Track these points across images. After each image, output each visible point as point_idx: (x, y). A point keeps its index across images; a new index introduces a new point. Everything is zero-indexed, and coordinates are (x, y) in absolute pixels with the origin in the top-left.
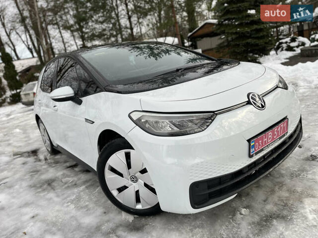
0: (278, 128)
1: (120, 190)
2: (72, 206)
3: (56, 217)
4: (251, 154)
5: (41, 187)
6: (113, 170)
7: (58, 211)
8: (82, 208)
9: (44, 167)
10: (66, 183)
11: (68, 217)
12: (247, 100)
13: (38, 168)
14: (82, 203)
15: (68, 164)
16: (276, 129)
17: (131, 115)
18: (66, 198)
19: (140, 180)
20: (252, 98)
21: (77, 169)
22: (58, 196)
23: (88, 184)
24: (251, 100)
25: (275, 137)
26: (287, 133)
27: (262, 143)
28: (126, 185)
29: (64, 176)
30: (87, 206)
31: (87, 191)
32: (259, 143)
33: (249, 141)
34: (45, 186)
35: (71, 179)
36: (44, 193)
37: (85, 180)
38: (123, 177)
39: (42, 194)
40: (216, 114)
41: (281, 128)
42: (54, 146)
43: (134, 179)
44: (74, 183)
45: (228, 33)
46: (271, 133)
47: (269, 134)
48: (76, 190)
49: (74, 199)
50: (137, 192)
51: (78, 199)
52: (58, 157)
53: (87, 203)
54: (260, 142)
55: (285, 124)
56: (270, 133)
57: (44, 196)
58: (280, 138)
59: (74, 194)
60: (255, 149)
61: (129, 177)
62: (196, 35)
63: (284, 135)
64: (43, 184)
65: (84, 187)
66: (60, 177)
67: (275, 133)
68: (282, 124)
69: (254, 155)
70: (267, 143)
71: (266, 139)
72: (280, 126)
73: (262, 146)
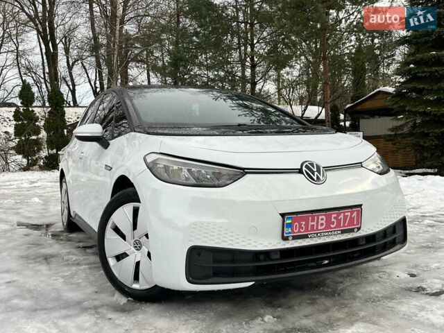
0: (338, 215)
1: (119, 257)
2: (62, 280)
3: (35, 286)
4: (285, 235)
5: (34, 259)
6: (116, 230)
7: (41, 281)
8: (72, 284)
9: (48, 242)
10: (67, 261)
11: (50, 288)
12: (299, 167)
13: (41, 242)
14: (75, 280)
15: (81, 244)
16: (335, 215)
17: (147, 157)
18: (57, 273)
19: (144, 247)
20: (307, 166)
21: (89, 251)
22: (50, 270)
23: (94, 266)
24: (304, 169)
25: (332, 226)
26: (359, 229)
27: (307, 225)
28: (127, 252)
29: (69, 253)
30: (78, 283)
31: (89, 271)
32: (300, 225)
33: (283, 215)
34: (39, 259)
35: (74, 258)
36: (34, 265)
37: (92, 261)
38: (125, 240)
39: (31, 265)
40: (247, 173)
41: (345, 217)
42: (71, 216)
43: (138, 246)
44: (77, 262)
45: (410, 112)
46: (324, 217)
47: (320, 217)
48: (74, 268)
49: (67, 276)
50: (138, 264)
51: (73, 276)
52: (73, 235)
53: (80, 281)
54: (304, 223)
55: (355, 214)
56: (322, 217)
57: (33, 267)
58: (343, 232)
59: (70, 270)
60: (292, 230)
61: (132, 242)
62: (359, 108)
63: (352, 231)
64: (39, 257)
65: (87, 266)
66: (63, 255)
67: (333, 220)
68: (348, 212)
69: (290, 238)
70: (317, 229)
71: (315, 223)
72: (344, 213)
73: (307, 230)
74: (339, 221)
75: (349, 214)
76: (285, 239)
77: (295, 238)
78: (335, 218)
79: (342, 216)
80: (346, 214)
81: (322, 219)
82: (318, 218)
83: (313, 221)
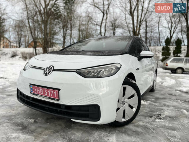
26: (58, 100)
54: (35, 89)
55: (55, 92)
58: (50, 98)
63: (54, 99)
67: (46, 92)
68: (52, 90)
69: (32, 94)
70: (40, 94)
71: (39, 91)
72: (50, 90)
73: (37, 93)
74: (48, 93)
75: (52, 91)
76: (31, 93)
77: (34, 94)
78: (46, 91)
79: (49, 91)
80: (51, 91)
81: (41, 90)
82: (40, 89)
83: (38, 90)
